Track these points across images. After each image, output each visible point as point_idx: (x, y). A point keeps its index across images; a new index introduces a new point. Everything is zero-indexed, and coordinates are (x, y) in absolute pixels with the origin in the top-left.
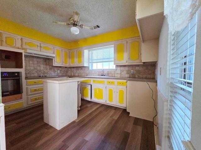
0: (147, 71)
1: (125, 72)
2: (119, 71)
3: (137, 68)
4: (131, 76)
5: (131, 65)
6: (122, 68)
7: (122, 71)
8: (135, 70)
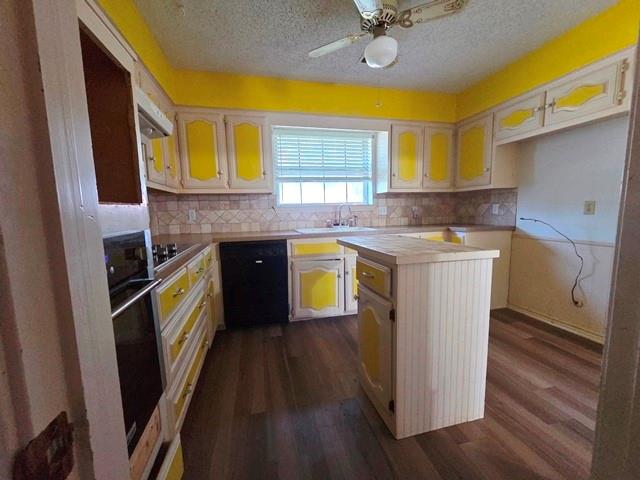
0: (442, 207)
1: (399, 211)
2: (383, 211)
3: (425, 201)
4: (414, 222)
5: (413, 193)
6: (391, 201)
7: (391, 209)
8: (422, 206)
